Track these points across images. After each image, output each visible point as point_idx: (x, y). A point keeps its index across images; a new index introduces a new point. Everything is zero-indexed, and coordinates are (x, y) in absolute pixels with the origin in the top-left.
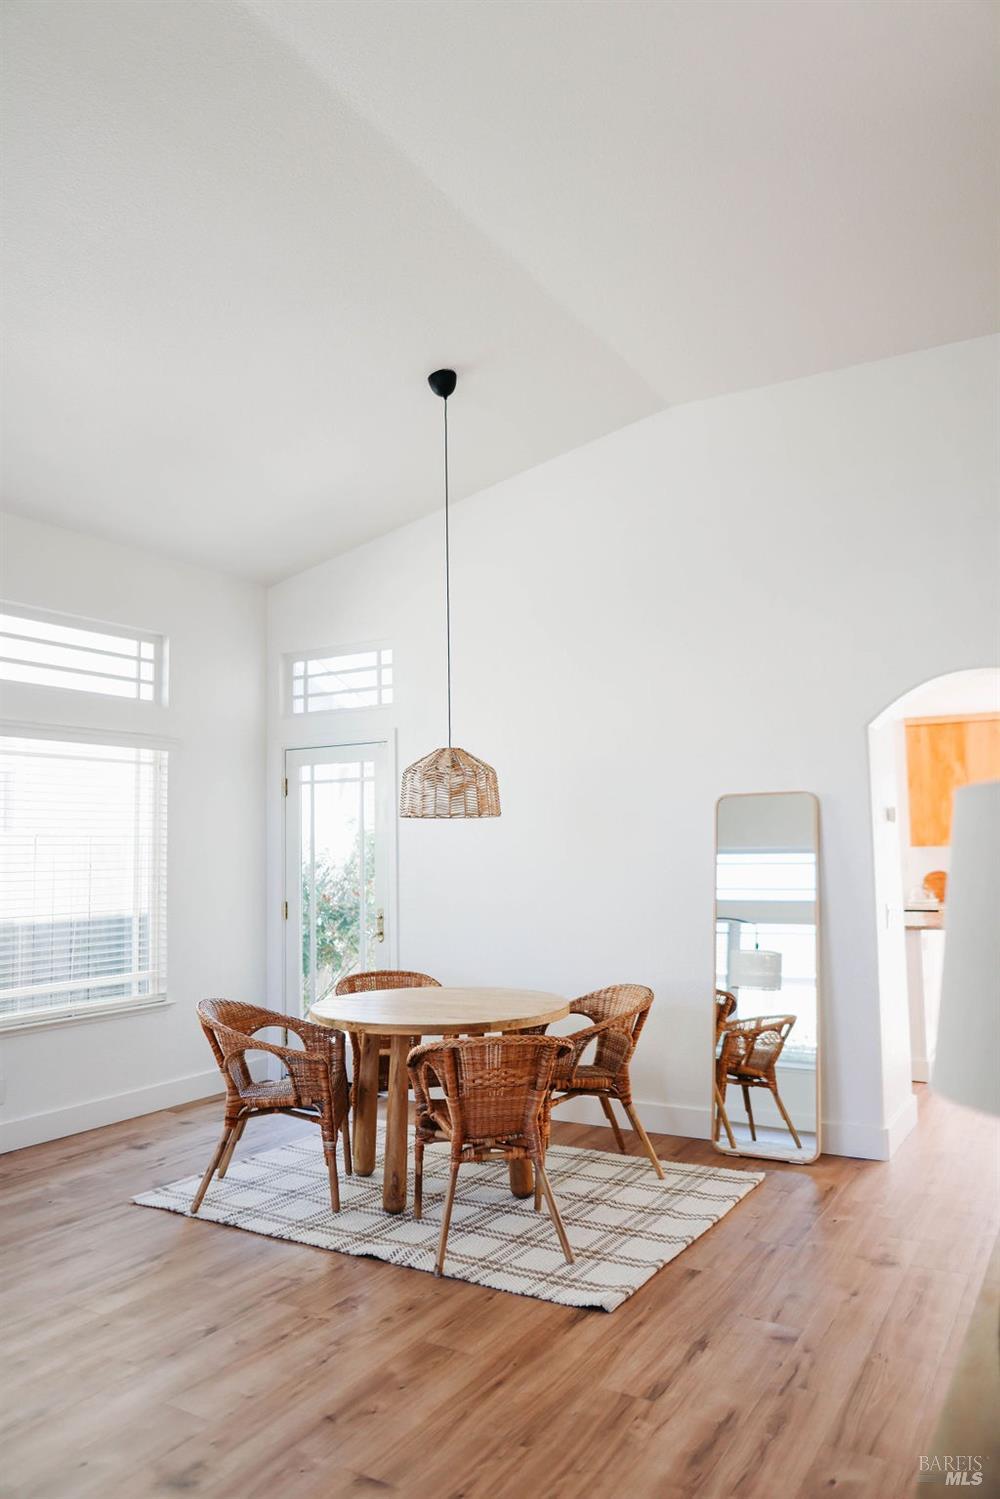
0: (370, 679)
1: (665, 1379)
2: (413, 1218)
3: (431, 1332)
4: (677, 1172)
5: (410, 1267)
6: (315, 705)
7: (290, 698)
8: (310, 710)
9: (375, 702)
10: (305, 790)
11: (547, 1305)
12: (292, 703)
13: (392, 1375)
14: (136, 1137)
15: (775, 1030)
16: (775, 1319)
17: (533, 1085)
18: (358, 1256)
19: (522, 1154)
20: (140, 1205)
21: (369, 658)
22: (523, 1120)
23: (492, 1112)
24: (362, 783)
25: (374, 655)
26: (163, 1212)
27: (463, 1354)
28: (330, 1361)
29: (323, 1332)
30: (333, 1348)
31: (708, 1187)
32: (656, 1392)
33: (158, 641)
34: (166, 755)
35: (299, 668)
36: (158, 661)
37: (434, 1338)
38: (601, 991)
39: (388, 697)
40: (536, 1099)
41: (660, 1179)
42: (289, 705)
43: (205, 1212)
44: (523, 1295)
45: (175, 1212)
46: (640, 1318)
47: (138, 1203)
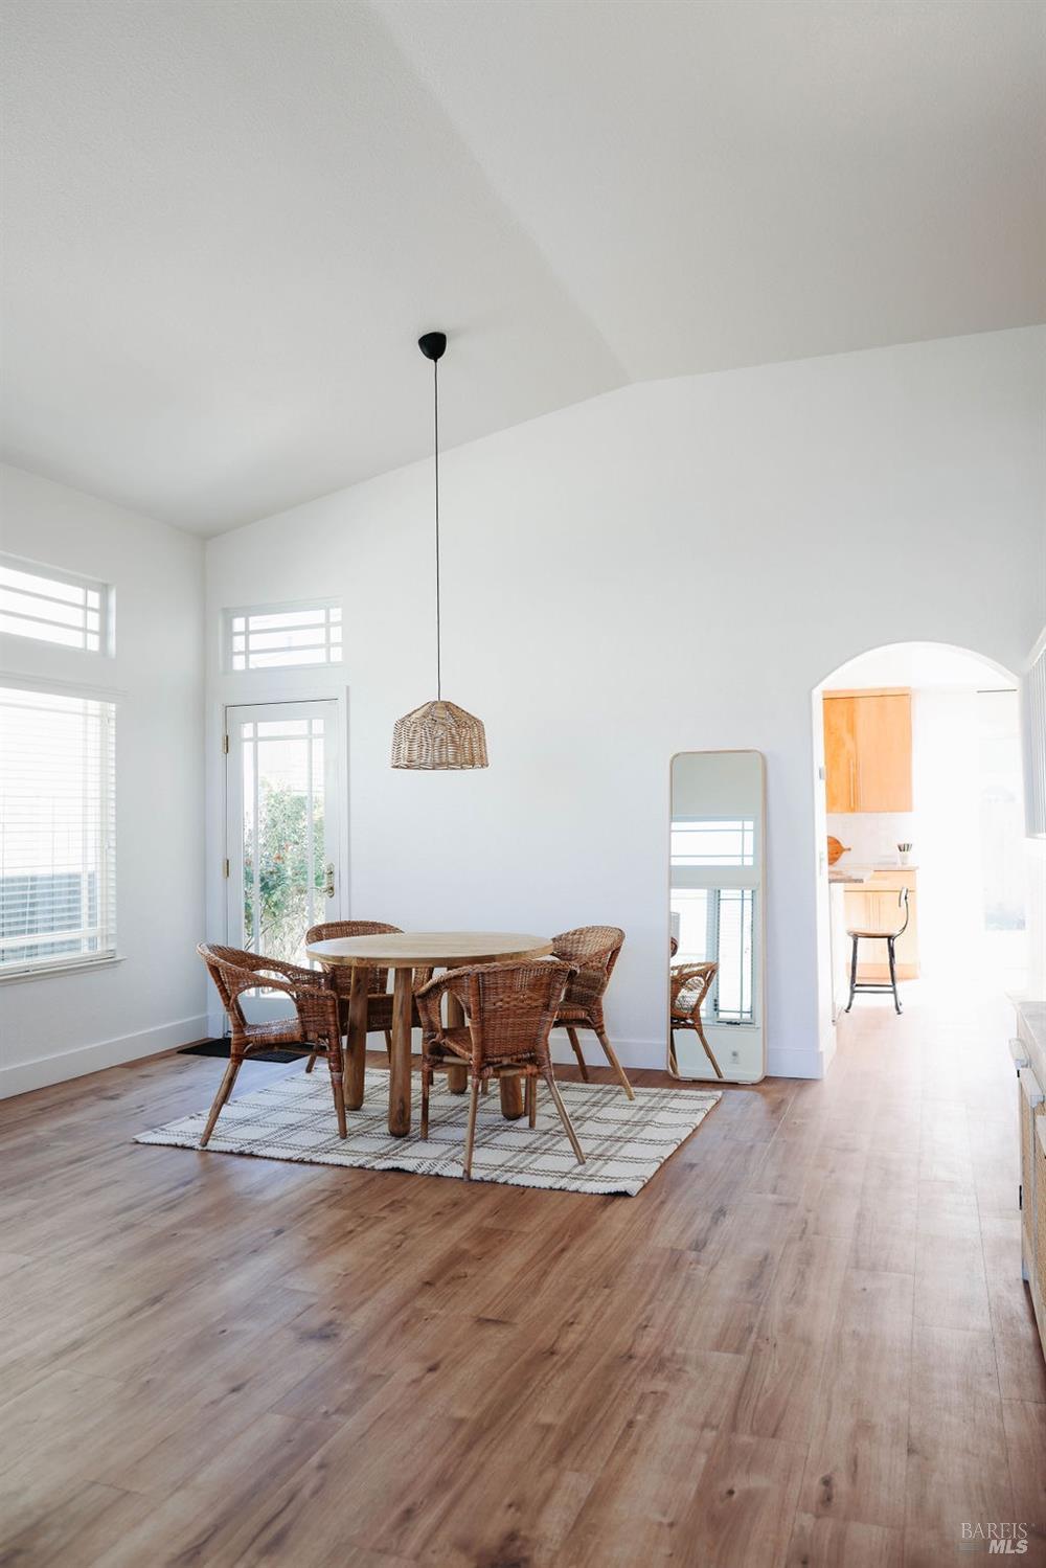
0: (319, 636)
1: (702, 1236)
2: (420, 1139)
3: (483, 1219)
4: (643, 1095)
5: (437, 1175)
6: (257, 661)
7: (229, 653)
8: (252, 666)
9: (323, 660)
10: (247, 748)
11: (575, 1195)
12: (232, 659)
13: (466, 1252)
14: (101, 1090)
15: (701, 976)
16: (774, 1191)
17: (547, 1006)
18: (384, 1170)
19: (535, 1070)
20: (144, 1143)
21: (318, 616)
22: (535, 1039)
23: (509, 1033)
24: (311, 741)
25: (322, 612)
26: (170, 1149)
27: (520, 1233)
28: (404, 1245)
29: (386, 1226)
30: (401, 1237)
31: (675, 1104)
32: (699, 1246)
33: (104, 589)
34: (113, 707)
35: (239, 624)
36: (103, 611)
37: (489, 1223)
38: (568, 933)
39: (337, 655)
40: (549, 1019)
41: (631, 1100)
42: (228, 662)
43: (212, 1145)
44: (551, 1189)
45: (183, 1147)
46: (661, 1198)
47: (141, 1141)
